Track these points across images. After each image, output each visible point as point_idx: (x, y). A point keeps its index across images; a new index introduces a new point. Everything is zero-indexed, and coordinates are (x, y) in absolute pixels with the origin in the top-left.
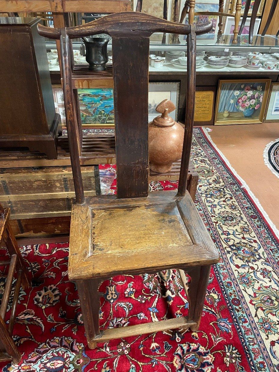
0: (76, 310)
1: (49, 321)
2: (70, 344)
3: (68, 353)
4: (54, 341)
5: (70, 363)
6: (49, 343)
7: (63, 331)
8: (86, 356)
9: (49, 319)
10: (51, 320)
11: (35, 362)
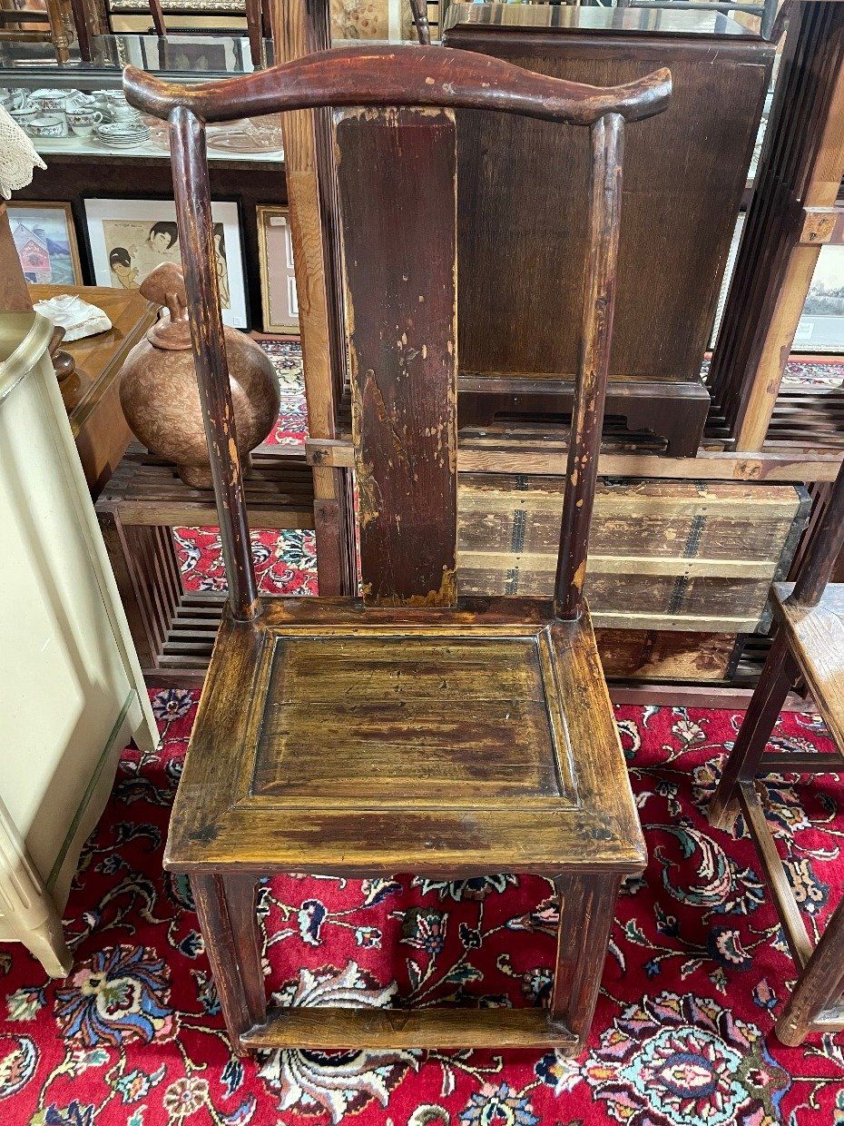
0: (706, 920)
1: (633, 939)
2: (718, 1020)
3: (718, 1046)
4: (666, 1004)
5: (733, 1077)
6: (651, 1009)
7: (683, 978)
8: (774, 1064)
9: (629, 934)
10: (637, 937)
11: (624, 1059)
